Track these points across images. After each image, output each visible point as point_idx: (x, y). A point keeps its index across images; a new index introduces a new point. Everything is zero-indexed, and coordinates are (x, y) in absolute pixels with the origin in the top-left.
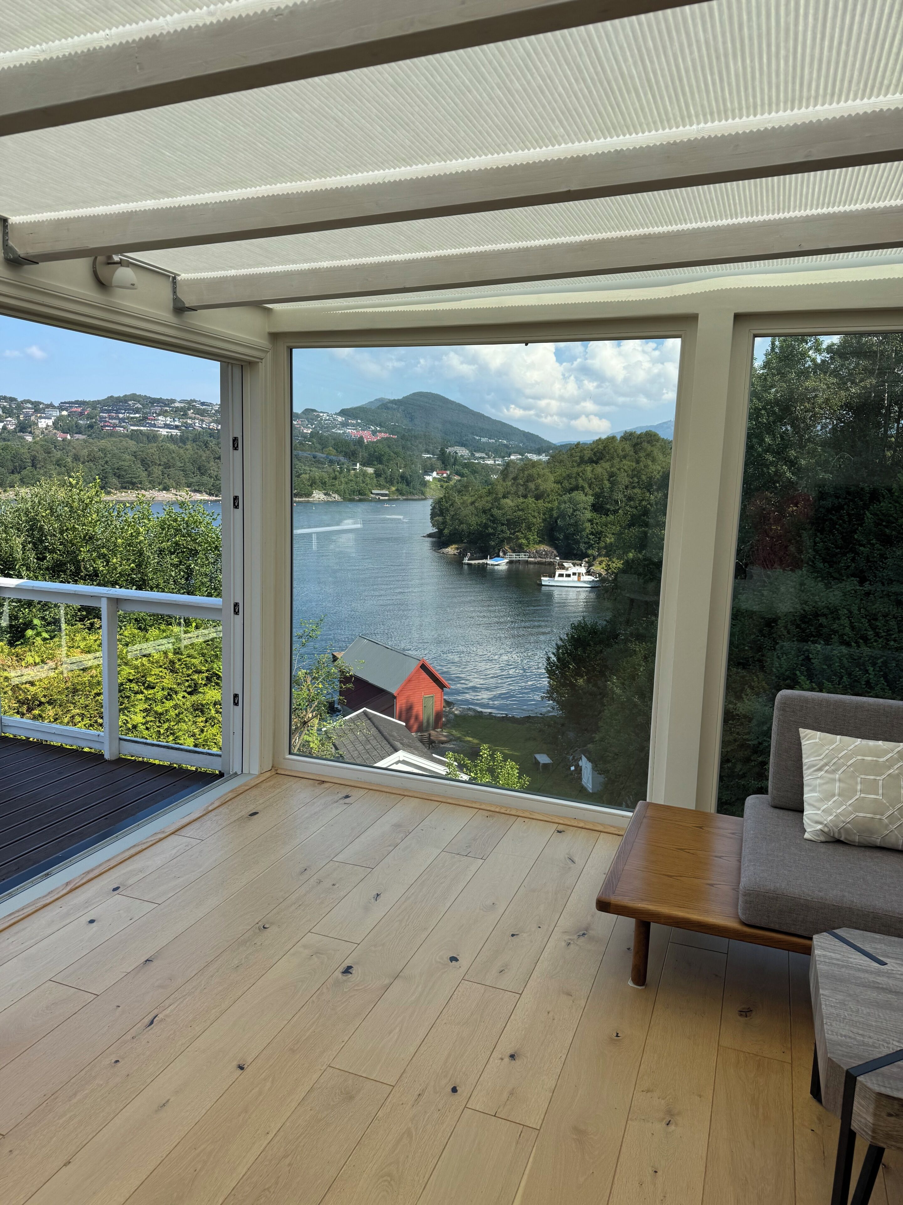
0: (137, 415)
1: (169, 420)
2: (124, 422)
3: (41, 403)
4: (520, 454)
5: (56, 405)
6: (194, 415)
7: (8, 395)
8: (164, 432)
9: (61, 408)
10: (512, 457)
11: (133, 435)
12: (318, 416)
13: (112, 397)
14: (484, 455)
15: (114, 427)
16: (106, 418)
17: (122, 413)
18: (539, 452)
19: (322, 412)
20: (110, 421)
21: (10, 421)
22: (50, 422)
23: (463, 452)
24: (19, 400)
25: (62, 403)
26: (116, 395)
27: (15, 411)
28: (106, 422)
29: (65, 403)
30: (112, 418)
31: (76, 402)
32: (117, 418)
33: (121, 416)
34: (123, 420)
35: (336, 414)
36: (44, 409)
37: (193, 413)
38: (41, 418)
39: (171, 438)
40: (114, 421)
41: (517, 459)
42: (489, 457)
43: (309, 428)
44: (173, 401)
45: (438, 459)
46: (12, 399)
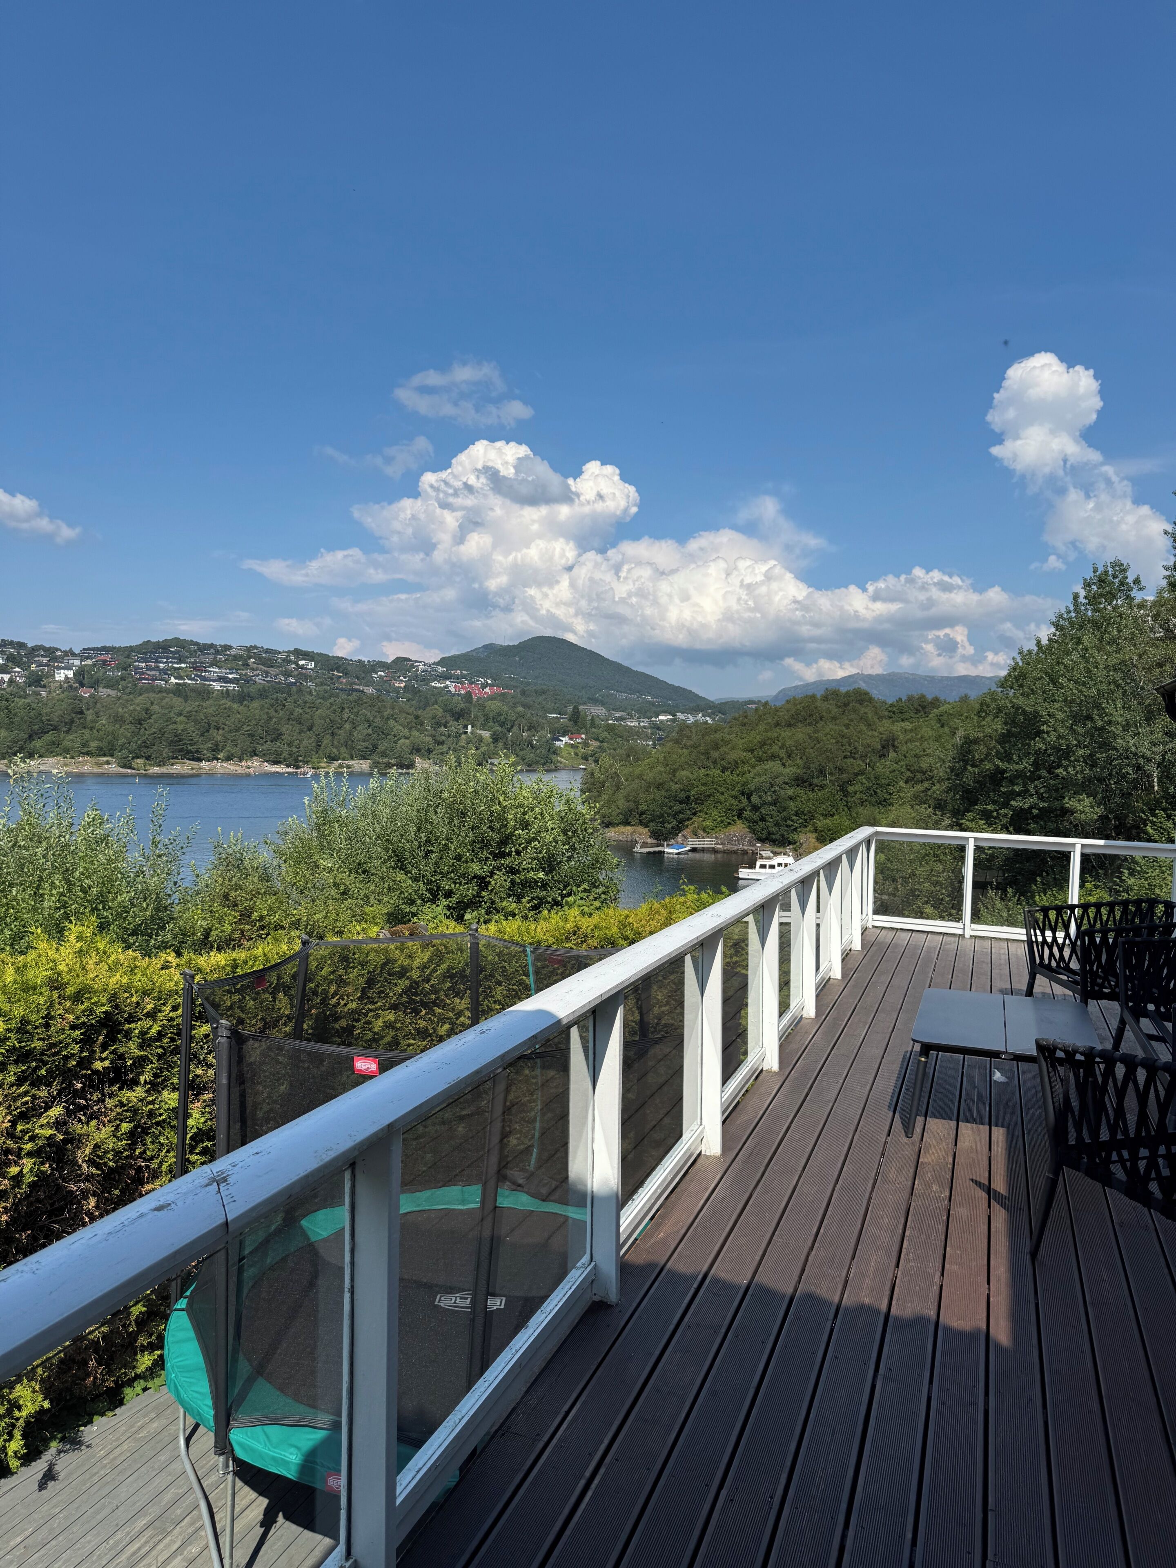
0: (183, 665)
1: (222, 672)
2: (166, 674)
3: (57, 650)
4: (670, 714)
5: (77, 651)
6: (255, 666)
7: (16, 640)
8: (217, 686)
9: (83, 656)
10: (661, 717)
11: (179, 691)
12: (413, 666)
13: (149, 641)
14: (624, 714)
15: (154, 680)
16: (142, 668)
17: (163, 663)
18: (694, 711)
19: (416, 661)
20: (148, 672)
21: (18, 672)
22: (70, 674)
23: (599, 711)
24: (29, 646)
25: (84, 649)
26: (154, 640)
27: (25, 659)
28: (143, 673)
29: (89, 649)
30: (150, 669)
31: (104, 648)
32: (157, 668)
33: (162, 666)
34: (164, 671)
35: (435, 663)
36: (62, 657)
37: (254, 663)
38: (59, 668)
39: (227, 694)
40: (153, 672)
41: (667, 721)
42: (632, 717)
43: (402, 680)
44: (228, 648)
45: (570, 720)
46: (21, 645)
